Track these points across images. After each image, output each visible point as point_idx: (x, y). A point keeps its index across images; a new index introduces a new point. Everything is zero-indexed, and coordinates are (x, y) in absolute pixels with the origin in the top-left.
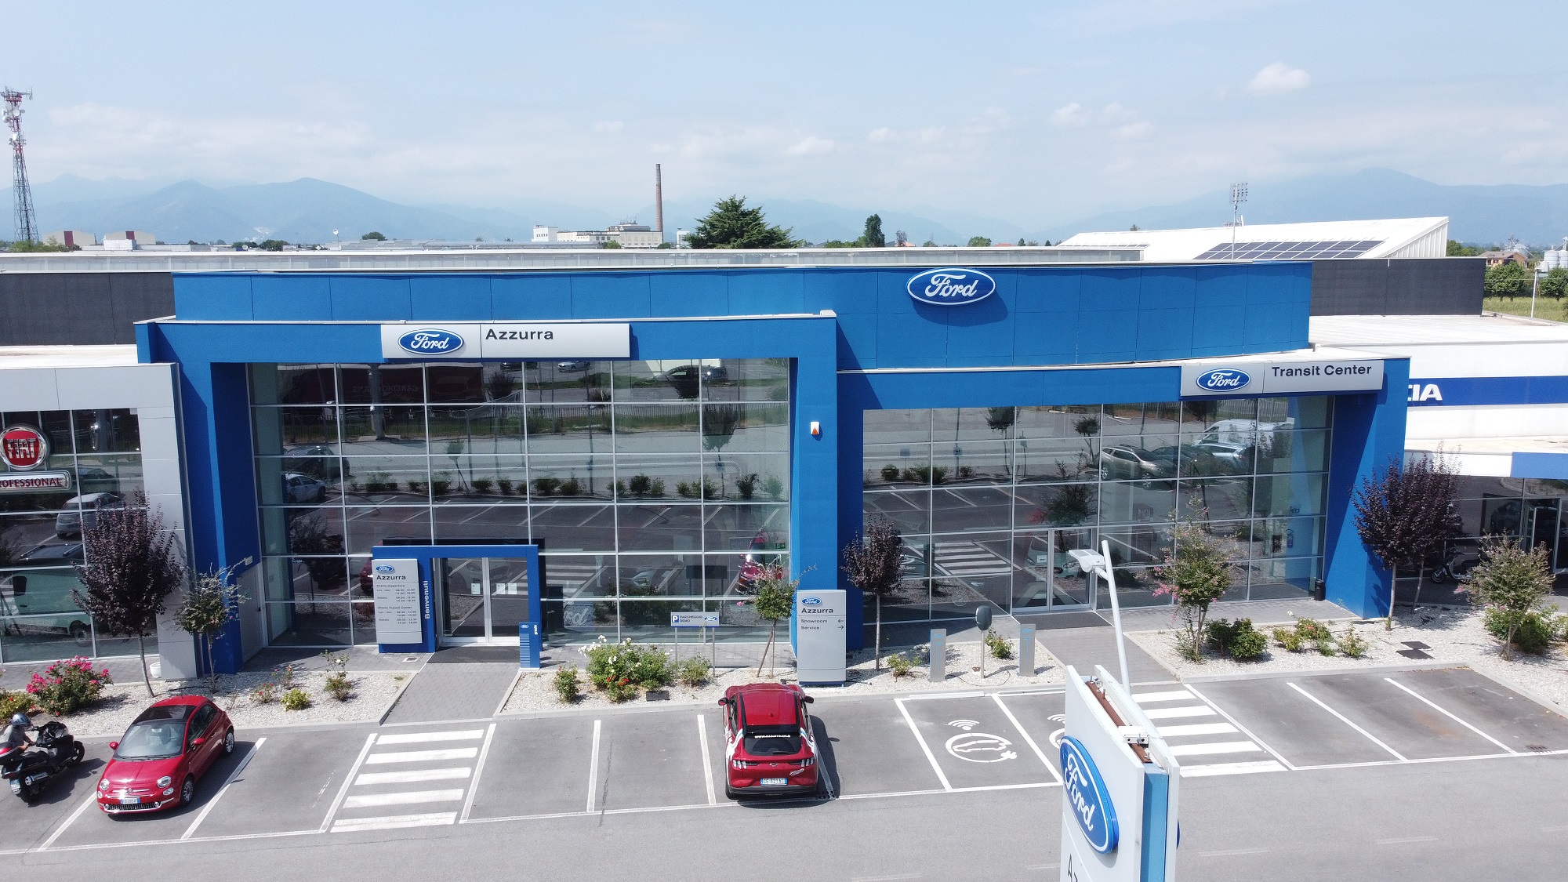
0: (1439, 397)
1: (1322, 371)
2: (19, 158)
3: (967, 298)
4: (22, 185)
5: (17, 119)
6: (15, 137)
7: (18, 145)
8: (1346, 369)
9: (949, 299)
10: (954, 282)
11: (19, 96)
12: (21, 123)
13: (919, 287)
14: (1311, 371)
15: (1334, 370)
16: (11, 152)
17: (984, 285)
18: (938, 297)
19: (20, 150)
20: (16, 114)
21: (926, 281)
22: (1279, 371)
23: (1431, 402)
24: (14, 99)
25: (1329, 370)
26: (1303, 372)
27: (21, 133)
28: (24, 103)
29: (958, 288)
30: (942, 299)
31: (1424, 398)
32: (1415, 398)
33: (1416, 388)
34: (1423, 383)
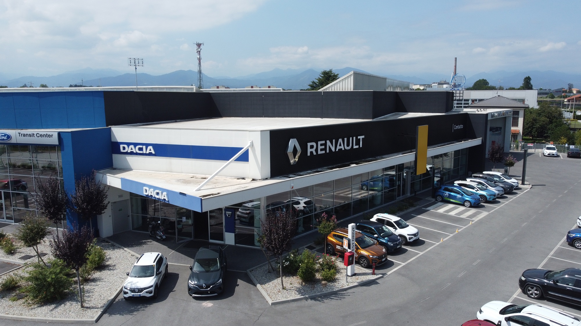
0: (153, 153)
1: (35, 135)
2: (200, 64)
6: (198, 57)
7: (200, 59)
8: (44, 135)
11: (201, 44)
12: (200, 53)
14: (31, 135)
15: (40, 135)
16: (198, 62)
19: (200, 61)
20: (199, 50)
22: (20, 134)
23: (150, 154)
24: (199, 45)
25: (38, 135)
26: (29, 135)
27: (201, 56)
28: (202, 47)
31: (148, 152)
32: (144, 152)
33: (144, 147)
34: (147, 145)
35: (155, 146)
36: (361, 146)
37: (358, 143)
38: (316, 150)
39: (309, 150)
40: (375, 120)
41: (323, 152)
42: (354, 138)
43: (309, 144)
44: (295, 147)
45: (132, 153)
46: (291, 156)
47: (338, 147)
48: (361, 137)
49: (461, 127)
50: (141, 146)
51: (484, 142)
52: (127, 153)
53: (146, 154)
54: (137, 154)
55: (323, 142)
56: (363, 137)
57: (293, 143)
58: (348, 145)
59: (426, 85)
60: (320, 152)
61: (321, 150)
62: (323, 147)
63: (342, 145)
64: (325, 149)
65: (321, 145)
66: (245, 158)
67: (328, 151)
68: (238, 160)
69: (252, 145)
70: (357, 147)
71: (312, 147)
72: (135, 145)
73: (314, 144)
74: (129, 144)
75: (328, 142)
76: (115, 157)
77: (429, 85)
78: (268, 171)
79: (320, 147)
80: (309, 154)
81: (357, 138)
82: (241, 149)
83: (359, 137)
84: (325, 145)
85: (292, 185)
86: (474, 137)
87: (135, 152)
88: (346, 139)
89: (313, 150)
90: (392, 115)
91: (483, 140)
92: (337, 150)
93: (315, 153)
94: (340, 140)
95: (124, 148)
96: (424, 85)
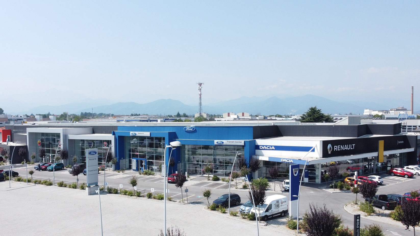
0: (274, 149)
1: (234, 142)
2: (200, 98)
3: (191, 130)
4: (200, 104)
5: (201, 89)
6: (200, 93)
7: (200, 95)
9: (189, 130)
10: (189, 128)
11: (201, 84)
13: (185, 129)
16: (199, 97)
17: (193, 129)
18: (187, 130)
19: (201, 96)
20: (200, 88)
21: (186, 128)
22: (228, 142)
23: (273, 149)
24: (200, 84)
29: (190, 129)
30: (188, 130)
31: (272, 148)
32: (270, 149)
33: (270, 147)
34: (271, 146)
35: (275, 146)
36: (354, 149)
37: (352, 147)
38: (337, 149)
39: (335, 149)
40: (358, 138)
41: (340, 150)
42: (351, 145)
43: (335, 146)
44: (330, 147)
45: (265, 149)
46: (329, 150)
47: (345, 148)
48: (354, 145)
49: (402, 142)
50: (269, 147)
51: (416, 151)
52: (262, 149)
53: (271, 150)
54: (267, 149)
55: (340, 146)
56: (355, 145)
57: (329, 146)
58: (349, 148)
59: (385, 111)
60: (338, 150)
61: (339, 149)
62: (339, 148)
63: (346, 148)
64: (340, 149)
65: (339, 147)
66: (313, 151)
67: (341, 150)
68: (312, 151)
69: (316, 146)
70: (352, 149)
71: (336, 147)
72: (266, 146)
73: (336, 146)
74: (263, 146)
75: (341, 146)
76: (257, 151)
77: (387, 111)
78: (322, 156)
79: (338, 148)
80: (335, 150)
81: (352, 145)
82: (312, 147)
83: (353, 145)
84: (340, 147)
85: (332, 160)
86: (409, 147)
87: (266, 149)
88: (348, 145)
89: (336, 149)
90: (366, 136)
91: (415, 149)
92: (344, 149)
93: (337, 150)
94: (346, 145)
95: (261, 147)
96: (382, 111)
